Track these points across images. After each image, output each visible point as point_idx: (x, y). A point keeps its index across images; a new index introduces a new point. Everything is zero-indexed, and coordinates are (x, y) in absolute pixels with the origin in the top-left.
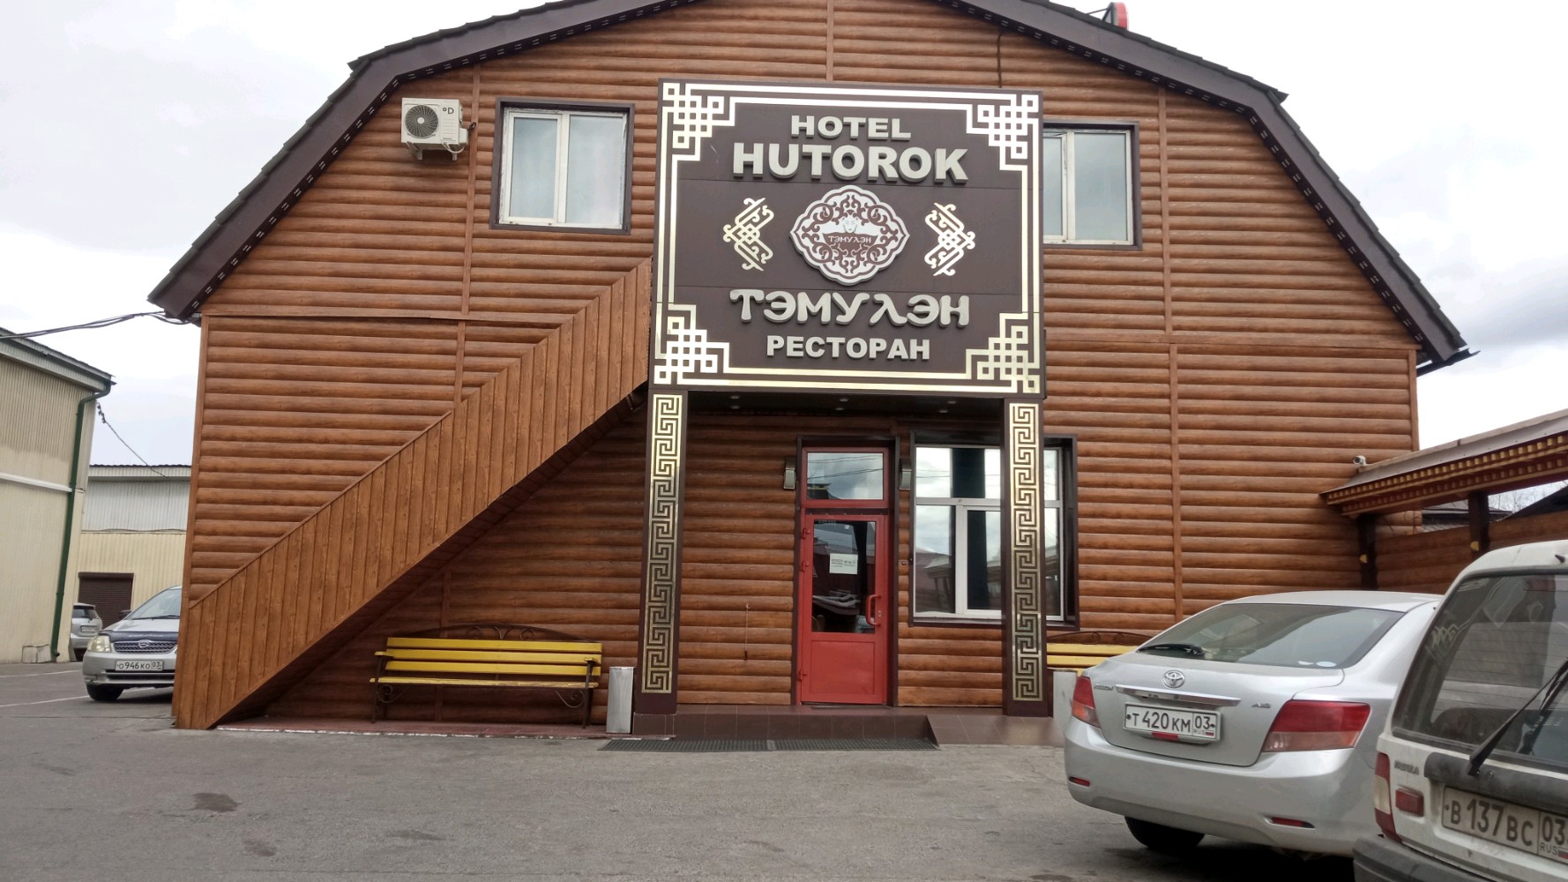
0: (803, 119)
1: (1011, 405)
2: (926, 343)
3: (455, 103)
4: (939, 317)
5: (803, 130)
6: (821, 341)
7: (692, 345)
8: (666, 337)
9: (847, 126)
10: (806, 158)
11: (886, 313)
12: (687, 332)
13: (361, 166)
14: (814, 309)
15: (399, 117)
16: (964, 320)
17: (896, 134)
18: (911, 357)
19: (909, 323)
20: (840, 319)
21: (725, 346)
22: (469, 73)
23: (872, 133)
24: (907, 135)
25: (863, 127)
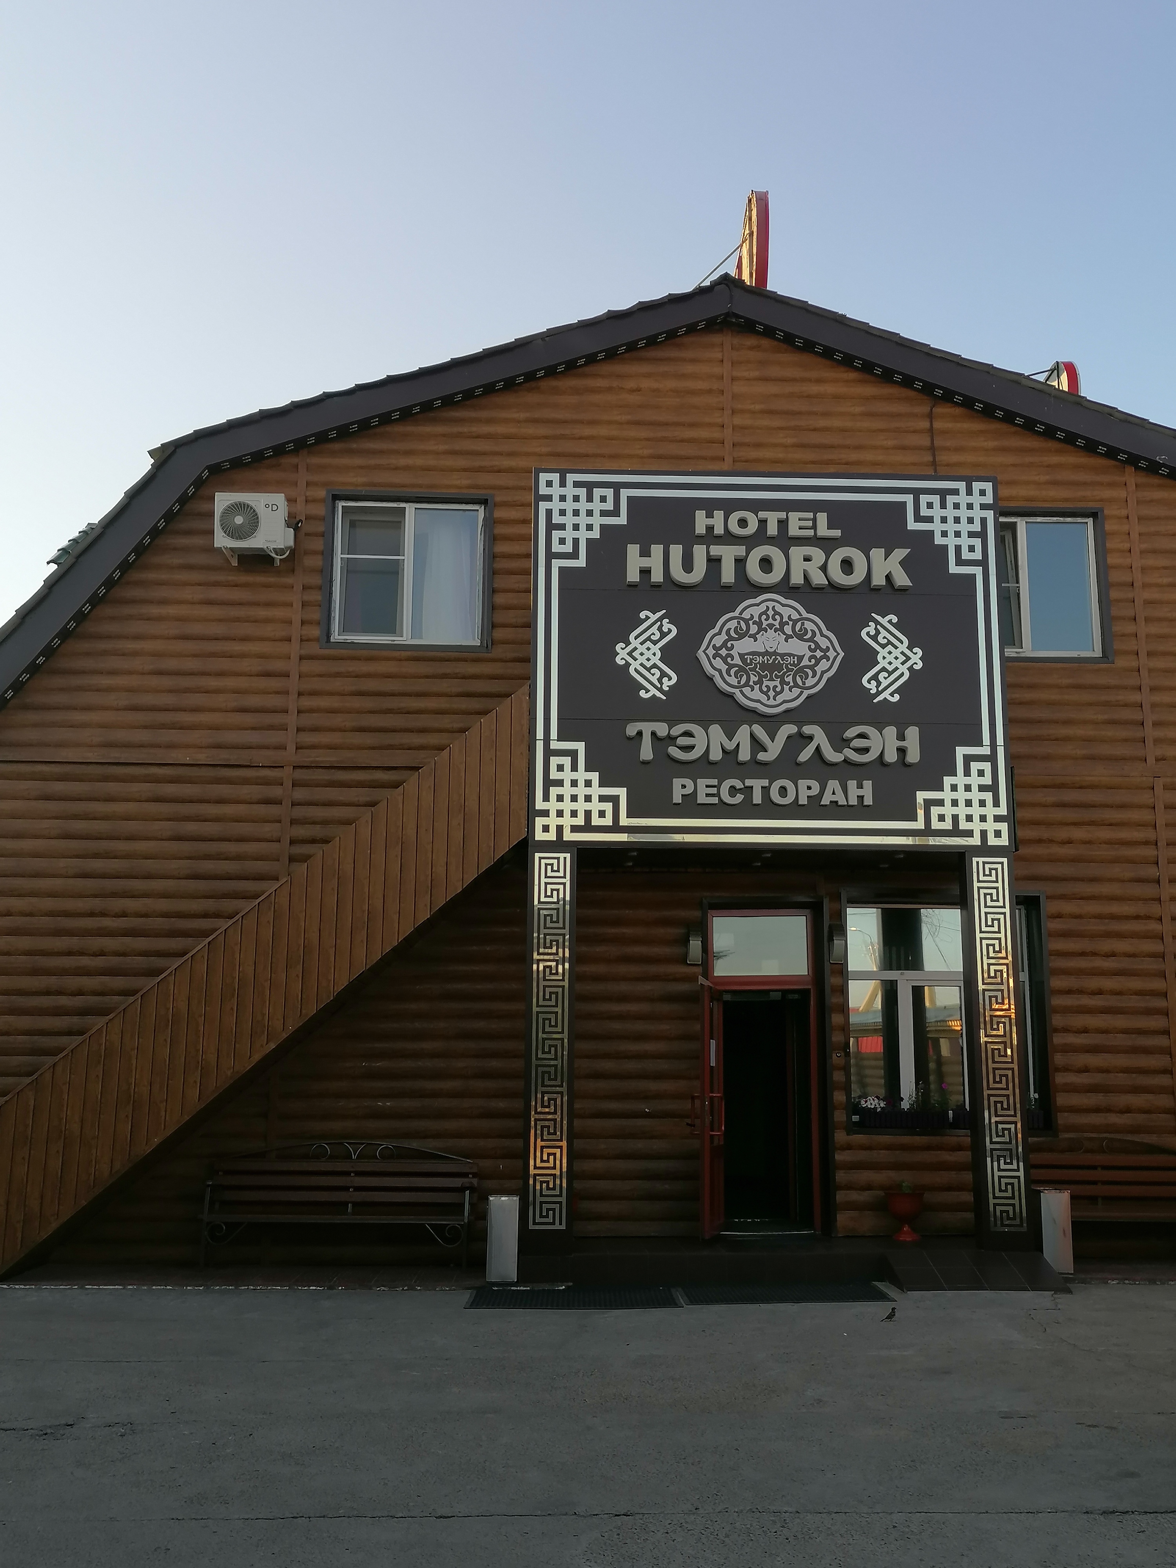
0: (710, 515)
1: (975, 860)
2: (868, 784)
3: (279, 499)
4: (882, 753)
5: (710, 529)
6: (739, 785)
7: (581, 791)
8: (549, 783)
9: (763, 523)
10: (714, 562)
11: (818, 749)
12: (574, 775)
13: (164, 576)
14: (730, 746)
15: (212, 515)
16: (914, 756)
17: (823, 530)
18: (850, 803)
19: (846, 761)
20: (761, 756)
21: (622, 792)
22: (293, 460)
23: (794, 530)
24: (837, 533)
25: (783, 524)
